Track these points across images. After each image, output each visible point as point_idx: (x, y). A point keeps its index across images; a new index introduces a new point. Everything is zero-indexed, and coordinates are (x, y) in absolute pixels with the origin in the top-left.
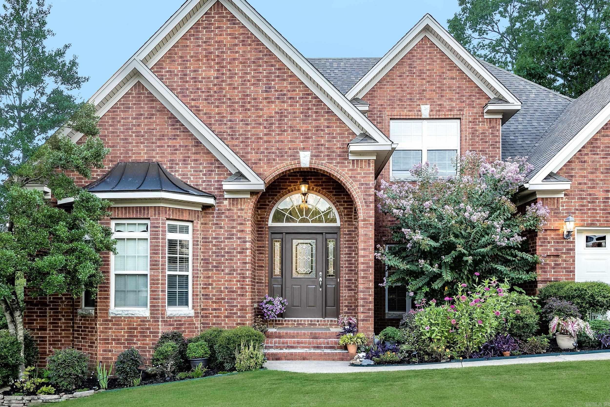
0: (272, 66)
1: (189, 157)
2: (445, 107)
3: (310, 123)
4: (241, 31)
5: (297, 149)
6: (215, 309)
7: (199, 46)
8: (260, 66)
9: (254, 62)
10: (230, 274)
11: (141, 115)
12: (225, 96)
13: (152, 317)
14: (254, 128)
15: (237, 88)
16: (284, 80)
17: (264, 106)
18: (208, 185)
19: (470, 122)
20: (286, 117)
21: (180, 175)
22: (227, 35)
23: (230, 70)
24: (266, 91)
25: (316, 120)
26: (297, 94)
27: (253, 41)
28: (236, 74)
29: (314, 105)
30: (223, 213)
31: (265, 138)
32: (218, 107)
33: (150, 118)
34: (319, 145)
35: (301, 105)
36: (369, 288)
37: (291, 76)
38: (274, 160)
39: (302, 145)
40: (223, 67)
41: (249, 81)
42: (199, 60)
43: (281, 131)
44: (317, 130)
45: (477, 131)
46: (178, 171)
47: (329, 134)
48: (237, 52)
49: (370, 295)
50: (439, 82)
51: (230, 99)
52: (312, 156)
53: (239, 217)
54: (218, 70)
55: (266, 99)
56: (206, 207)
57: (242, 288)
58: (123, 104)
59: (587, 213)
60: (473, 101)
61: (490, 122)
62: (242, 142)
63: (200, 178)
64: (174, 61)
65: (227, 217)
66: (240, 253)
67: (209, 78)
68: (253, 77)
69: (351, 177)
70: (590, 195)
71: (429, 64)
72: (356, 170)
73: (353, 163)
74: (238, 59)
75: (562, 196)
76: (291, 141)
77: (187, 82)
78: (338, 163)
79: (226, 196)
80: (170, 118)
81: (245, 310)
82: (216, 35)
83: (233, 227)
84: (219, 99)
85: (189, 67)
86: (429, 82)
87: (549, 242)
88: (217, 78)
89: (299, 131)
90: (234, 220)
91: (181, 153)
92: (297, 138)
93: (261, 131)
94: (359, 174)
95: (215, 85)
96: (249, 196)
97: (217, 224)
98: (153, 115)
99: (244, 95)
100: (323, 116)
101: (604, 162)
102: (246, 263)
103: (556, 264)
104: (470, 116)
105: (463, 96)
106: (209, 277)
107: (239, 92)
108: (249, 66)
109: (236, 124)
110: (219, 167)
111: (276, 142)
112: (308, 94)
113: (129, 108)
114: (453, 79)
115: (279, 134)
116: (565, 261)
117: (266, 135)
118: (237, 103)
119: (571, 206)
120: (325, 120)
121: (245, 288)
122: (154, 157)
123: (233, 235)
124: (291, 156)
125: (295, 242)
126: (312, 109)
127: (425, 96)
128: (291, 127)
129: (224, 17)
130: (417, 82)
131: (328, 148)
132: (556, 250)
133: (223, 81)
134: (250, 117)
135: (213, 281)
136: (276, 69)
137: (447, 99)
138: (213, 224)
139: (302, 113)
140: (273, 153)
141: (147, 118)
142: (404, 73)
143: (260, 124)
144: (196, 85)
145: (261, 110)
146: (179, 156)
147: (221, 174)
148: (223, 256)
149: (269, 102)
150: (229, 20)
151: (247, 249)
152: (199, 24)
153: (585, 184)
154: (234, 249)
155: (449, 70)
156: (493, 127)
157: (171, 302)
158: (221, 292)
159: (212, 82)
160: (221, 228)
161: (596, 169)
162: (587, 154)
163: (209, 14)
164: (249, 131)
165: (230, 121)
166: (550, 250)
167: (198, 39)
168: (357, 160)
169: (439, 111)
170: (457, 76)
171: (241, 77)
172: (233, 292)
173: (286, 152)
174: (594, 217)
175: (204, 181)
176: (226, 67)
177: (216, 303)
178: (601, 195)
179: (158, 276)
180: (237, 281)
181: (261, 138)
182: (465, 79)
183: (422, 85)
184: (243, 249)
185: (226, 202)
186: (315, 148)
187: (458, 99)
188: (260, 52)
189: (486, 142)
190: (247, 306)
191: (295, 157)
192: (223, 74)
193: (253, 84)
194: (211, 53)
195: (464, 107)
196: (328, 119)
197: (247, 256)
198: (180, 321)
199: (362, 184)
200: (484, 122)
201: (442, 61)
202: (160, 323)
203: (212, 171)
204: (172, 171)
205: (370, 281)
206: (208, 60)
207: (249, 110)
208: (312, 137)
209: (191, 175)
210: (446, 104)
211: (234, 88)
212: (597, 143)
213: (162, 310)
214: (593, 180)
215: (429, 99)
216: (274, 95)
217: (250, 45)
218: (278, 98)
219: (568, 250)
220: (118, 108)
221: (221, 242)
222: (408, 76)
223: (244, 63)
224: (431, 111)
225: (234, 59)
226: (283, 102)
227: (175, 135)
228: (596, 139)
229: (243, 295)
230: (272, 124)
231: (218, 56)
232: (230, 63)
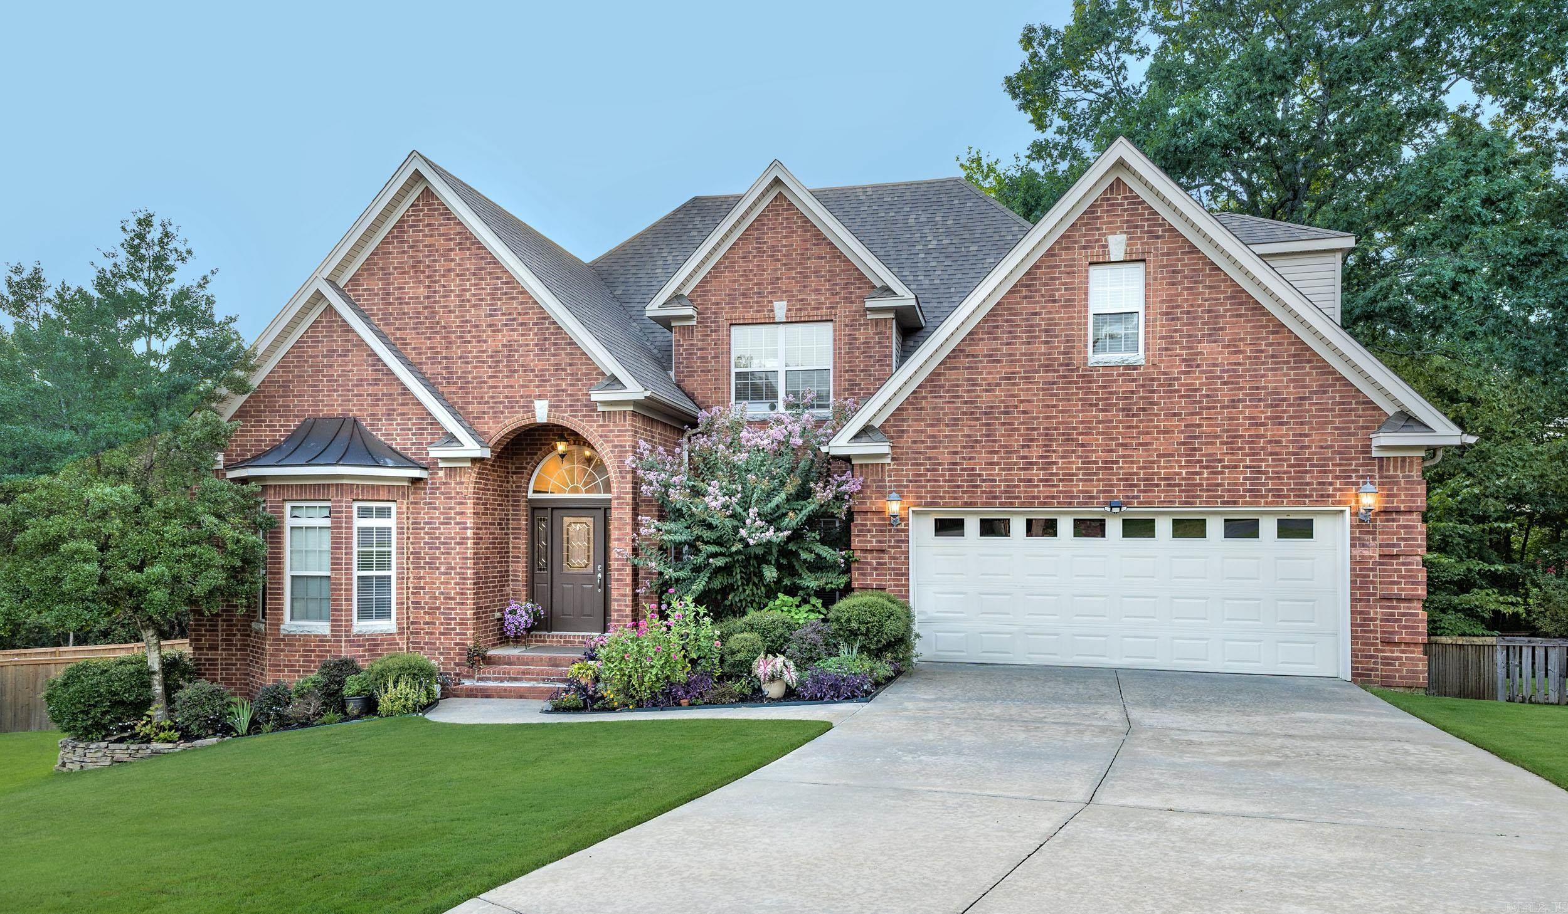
0: (498, 278)
1: (394, 410)
2: (809, 304)
3: (548, 360)
4: (458, 229)
5: (530, 396)
6: (427, 623)
7: (404, 252)
8: (482, 279)
9: (474, 274)
10: (447, 574)
11: (334, 351)
12: (438, 323)
13: (333, 636)
14: (476, 367)
15: (454, 312)
16: (513, 298)
17: (488, 336)
18: (418, 449)
19: (847, 325)
20: (517, 351)
21: (383, 435)
22: (439, 235)
23: (444, 286)
24: (491, 315)
25: (554, 355)
26: (529, 319)
27: (473, 244)
28: (452, 291)
29: (552, 334)
30: (438, 488)
31: (491, 382)
32: (429, 338)
33: (345, 356)
34: (559, 391)
35: (536, 334)
36: (625, 595)
37: (521, 293)
38: (502, 412)
39: (537, 392)
40: (435, 282)
41: (468, 301)
42: (404, 273)
43: (510, 371)
44: (557, 370)
45: (856, 339)
46: (380, 430)
47: (572, 375)
48: (452, 260)
49: (626, 606)
50: (800, 264)
51: (445, 327)
52: (550, 406)
53: (458, 493)
54: (429, 287)
55: (490, 326)
56: (415, 481)
57: (462, 594)
58: (311, 337)
59: (926, 487)
60: (851, 293)
61: (877, 325)
62: (461, 388)
63: (409, 439)
64: (374, 275)
65: (442, 493)
66: (459, 543)
67: (417, 298)
68: (474, 295)
69: (601, 436)
70: (930, 459)
71: (786, 237)
72: (607, 426)
73: (604, 417)
74: (454, 270)
75: (889, 461)
76: (523, 386)
77: (390, 304)
78: (584, 416)
79: (441, 465)
80: (369, 355)
81: (466, 624)
82: (426, 236)
83: (450, 508)
84: (432, 328)
85: (393, 283)
86: (785, 265)
87: (869, 531)
88: (428, 297)
89: (533, 371)
90: (451, 498)
91: (385, 405)
92: (530, 381)
93: (486, 372)
94: (612, 431)
95: (426, 308)
96: (469, 465)
97: (430, 503)
98: (348, 351)
99: (463, 322)
100: (563, 349)
101: (949, 408)
102: (466, 558)
103: (878, 563)
104: (846, 317)
105: (837, 284)
106: (420, 578)
107: (457, 317)
108: (468, 280)
109: (453, 363)
110: (432, 424)
111: (505, 387)
112: (544, 318)
113: (318, 342)
114: (822, 258)
115: (507, 377)
116: (894, 558)
117: (490, 377)
118: (454, 332)
119: (902, 476)
120: (567, 354)
121: (466, 594)
122: (351, 410)
123: (450, 518)
124: (523, 407)
125: (567, 520)
126: (550, 339)
127: (779, 288)
128: (523, 366)
129: (435, 210)
130: (769, 265)
131: (571, 395)
132: (880, 542)
133: (435, 302)
134: (470, 352)
135: (425, 583)
136: (503, 283)
137: (812, 291)
138: (425, 503)
139: (537, 345)
140: (501, 403)
141: (341, 356)
142: (750, 252)
143: (484, 362)
144: (401, 309)
145: (485, 342)
146: (381, 409)
147: (435, 434)
148: (439, 548)
149: (494, 331)
150: (442, 214)
151: (468, 538)
152: (404, 221)
153: (923, 442)
154: (452, 538)
155: (815, 245)
156: (881, 333)
157: (364, 614)
158: (436, 598)
159: (421, 303)
160: (435, 508)
161: (939, 420)
162: (925, 398)
163: (418, 205)
164: (470, 372)
165: (446, 358)
166: (870, 542)
167: (402, 242)
168: (609, 412)
169: (801, 309)
170: (827, 253)
171: (458, 296)
172: (451, 599)
173: (517, 402)
174: (936, 492)
175: (413, 444)
176: (439, 281)
177: (429, 614)
178: (945, 458)
179: (340, 579)
180: (456, 584)
181: (485, 382)
182: (839, 257)
183: (776, 270)
184: (463, 538)
185: (441, 473)
186: (554, 396)
187: (828, 290)
188: (482, 258)
189: (871, 357)
190: (468, 619)
191: (529, 408)
192: (435, 292)
193: (474, 306)
194: (420, 262)
195: (838, 303)
196: (571, 354)
197: (467, 548)
198: (374, 640)
199: (616, 446)
200: (867, 324)
201: (806, 231)
202: (343, 644)
203: (423, 429)
204: (373, 430)
205: (627, 585)
206: (416, 272)
207: (469, 342)
208: (549, 380)
209: (398, 435)
210: (811, 298)
211: (450, 312)
212: (940, 380)
213: (346, 626)
214: (934, 436)
215: (785, 292)
216: (500, 319)
217: (469, 249)
218: (506, 325)
219: (898, 541)
220: (305, 342)
221: (436, 529)
222: (755, 257)
223: (462, 275)
224: (789, 310)
225: (449, 270)
226: (513, 330)
227: (376, 380)
228: (939, 374)
229: (462, 604)
230: (498, 362)
231: (428, 266)
232: (444, 276)
